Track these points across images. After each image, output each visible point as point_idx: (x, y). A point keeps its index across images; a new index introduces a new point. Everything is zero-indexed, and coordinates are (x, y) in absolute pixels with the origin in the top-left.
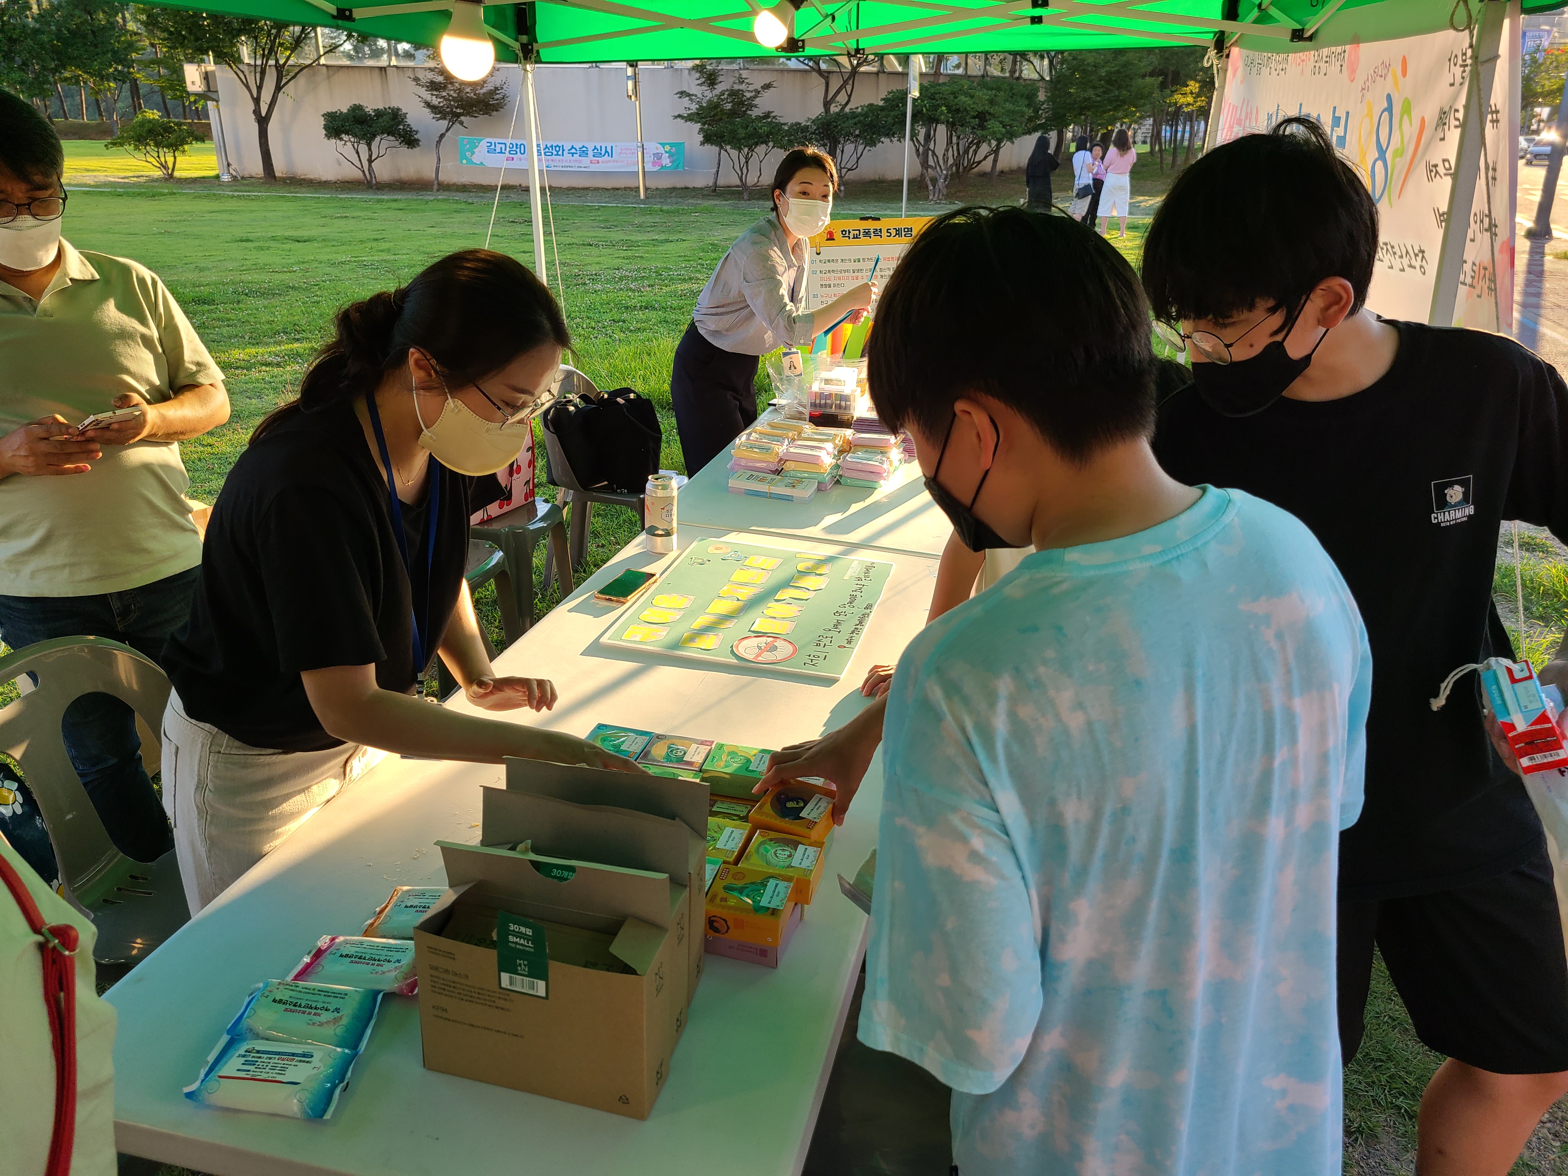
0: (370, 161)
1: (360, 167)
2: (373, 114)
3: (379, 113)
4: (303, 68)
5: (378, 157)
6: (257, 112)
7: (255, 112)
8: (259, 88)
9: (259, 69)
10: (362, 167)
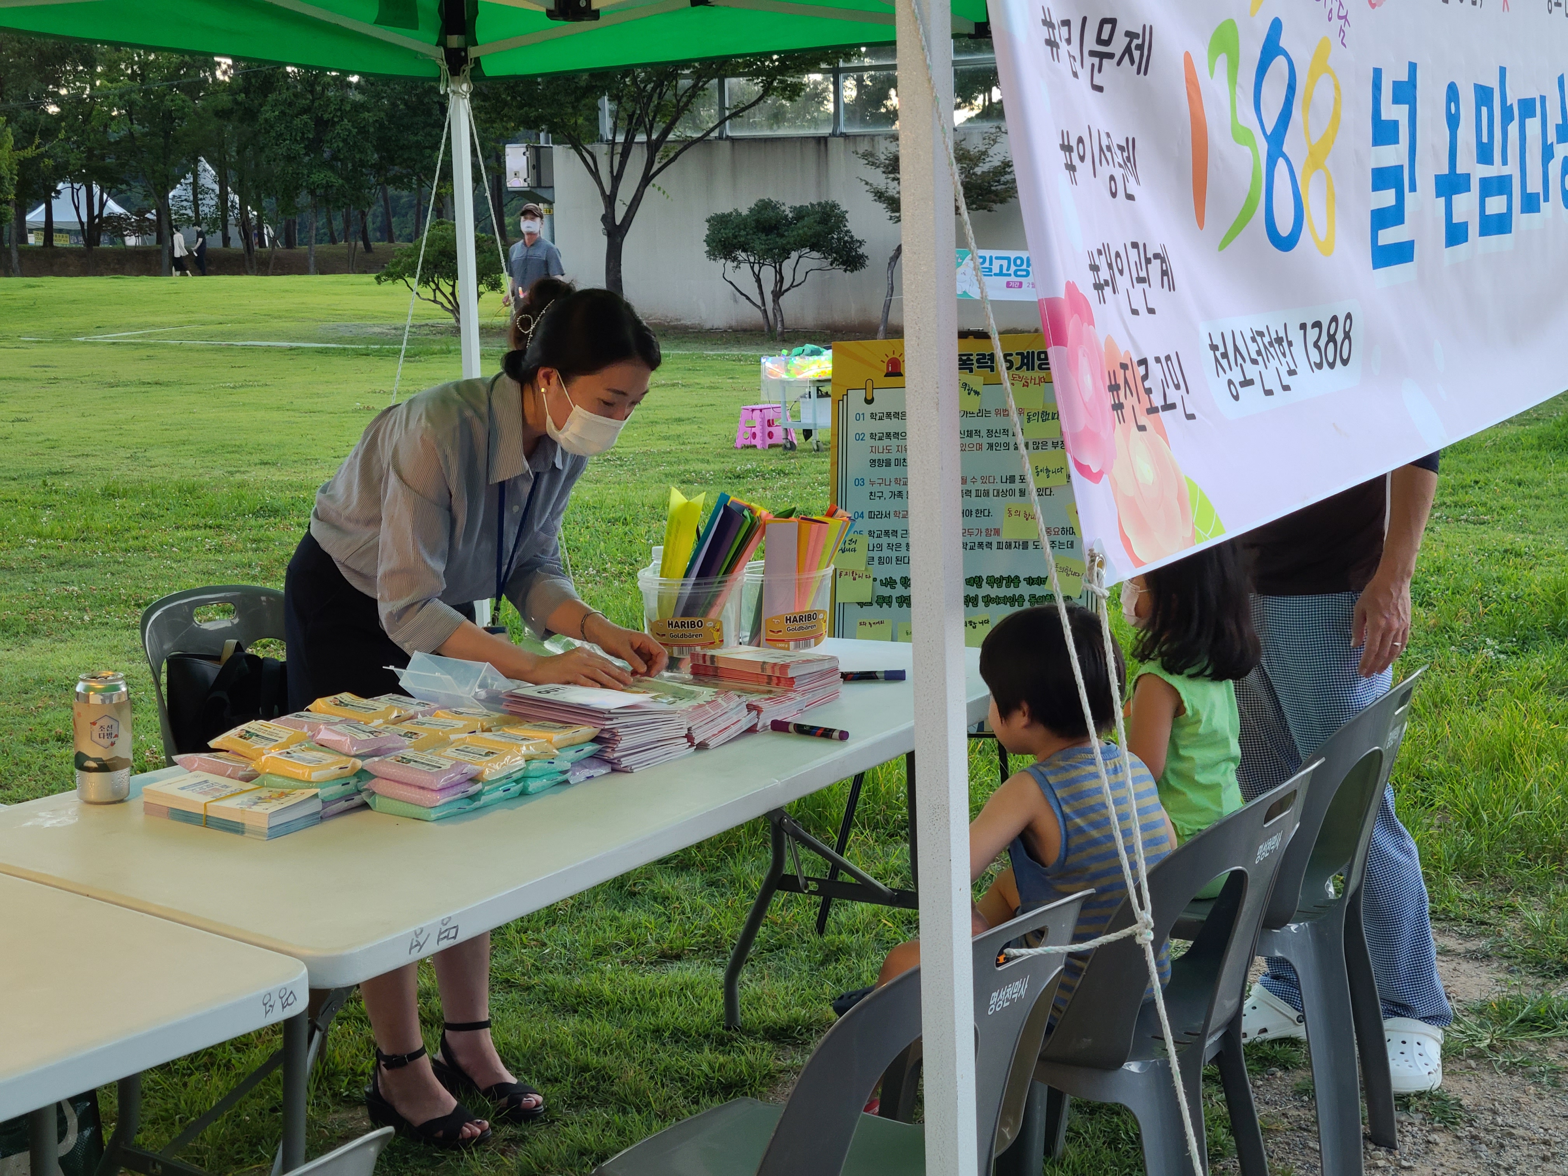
0: (777, 294)
1: (759, 303)
2: (790, 215)
3: (800, 213)
4: (689, 144)
5: (792, 286)
6: (608, 219)
7: (604, 219)
8: (616, 179)
9: (619, 149)
10: (764, 303)
